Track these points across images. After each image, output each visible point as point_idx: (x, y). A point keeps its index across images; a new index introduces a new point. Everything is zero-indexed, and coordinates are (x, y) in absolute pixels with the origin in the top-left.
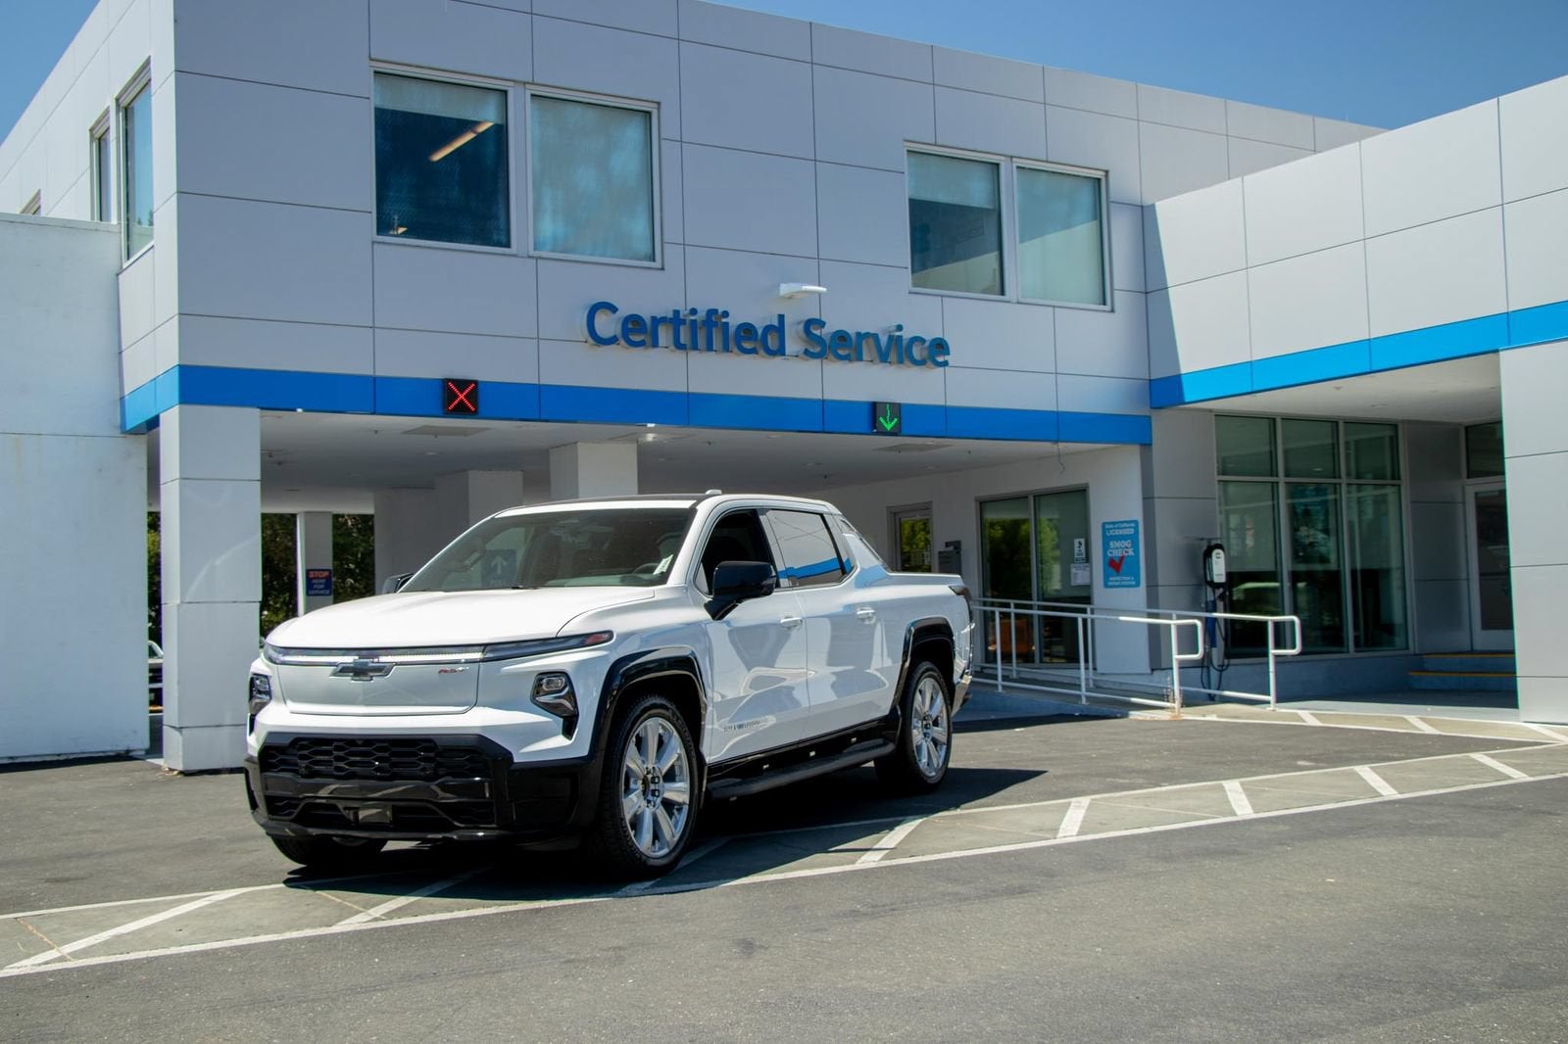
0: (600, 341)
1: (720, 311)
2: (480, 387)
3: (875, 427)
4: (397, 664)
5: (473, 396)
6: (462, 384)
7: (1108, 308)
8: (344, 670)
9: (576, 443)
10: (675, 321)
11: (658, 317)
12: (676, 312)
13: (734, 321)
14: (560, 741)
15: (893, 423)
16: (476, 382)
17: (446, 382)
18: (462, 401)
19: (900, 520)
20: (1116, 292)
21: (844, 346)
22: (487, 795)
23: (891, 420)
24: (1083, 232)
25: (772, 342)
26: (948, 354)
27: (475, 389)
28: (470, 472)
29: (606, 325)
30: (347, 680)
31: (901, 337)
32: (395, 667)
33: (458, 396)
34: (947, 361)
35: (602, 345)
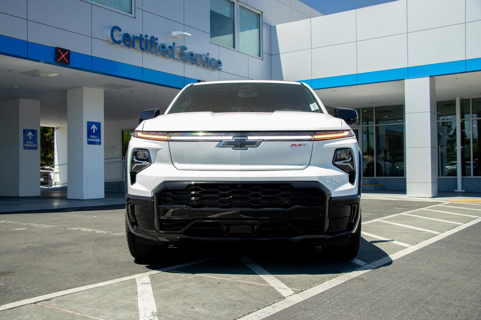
0: (115, 42)
1: (155, 37)
4: (264, 140)
5: (68, 57)
6: (64, 51)
7: (261, 58)
9: (82, 87)
10: (140, 38)
11: (135, 36)
12: (141, 35)
14: (348, 186)
16: (69, 51)
17: (57, 49)
18: (63, 58)
20: (264, 53)
21: (192, 59)
24: (255, 32)
25: (170, 53)
26: (222, 66)
27: (69, 53)
28: (20, 99)
29: (118, 36)
30: (229, 150)
32: (263, 142)
33: (62, 56)
34: (221, 68)
35: (115, 44)
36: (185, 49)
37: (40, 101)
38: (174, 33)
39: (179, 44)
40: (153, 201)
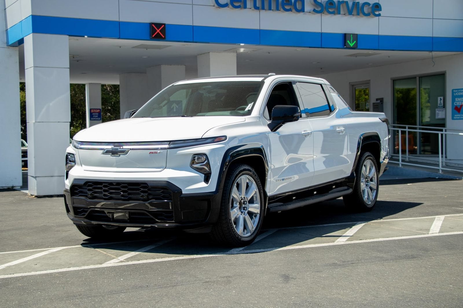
0: (221, 6)
2: (166, 26)
3: (345, 45)
4: (131, 149)
5: (163, 31)
6: (158, 25)
8: (107, 152)
9: (209, 53)
14: (203, 184)
15: (354, 43)
16: (164, 24)
17: (151, 24)
18: (158, 33)
19: (355, 88)
21: (332, 8)
22: (171, 208)
23: (353, 42)
25: (299, 6)
26: (381, 10)
27: (164, 27)
28: (162, 66)
30: (109, 157)
31: (359, 2)
32: (130, 151)
33: (156, 31)
34: (380, 14)
35: (221, 8)
37: (185, 66)
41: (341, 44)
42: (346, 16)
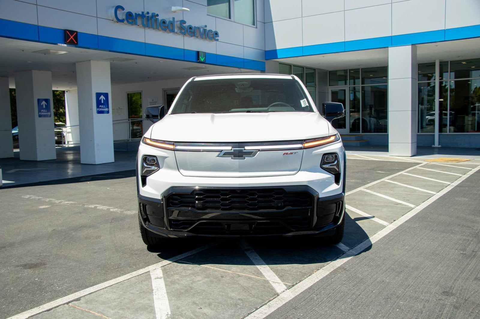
0: (119, 21)
1: (156, 14)
3: (199, 60)
4: (259, 150)
5: (76, 37)
6: (72, 32)
7: (255, 26)
10: (142, 15)
11: (137, 13)
12: (143, 13)
13: (160, 18)
14: (334, 186)
15: (203, 59)
16: (77, 32)
17: (65, 31)
18: (72, 39)
20: (258, 22)
21: (191, 31)
22: (309, 215)
23: (203, 58)
25: (171, 28)
26: (218, 37)
27: (77, 35)
28: (33, 71)
29: (121, 15)
30: (229, 159)
31: (206, 29)
32: (259, 152)
33: (70, 37)
34: (218, 39)
35: (119, 22)
36: (184, 22)
37: (51, 72)
38: (174, 8)
39: (178, 18)
40: (163, 203)
41: (194, 59)
42: (198, 38)
